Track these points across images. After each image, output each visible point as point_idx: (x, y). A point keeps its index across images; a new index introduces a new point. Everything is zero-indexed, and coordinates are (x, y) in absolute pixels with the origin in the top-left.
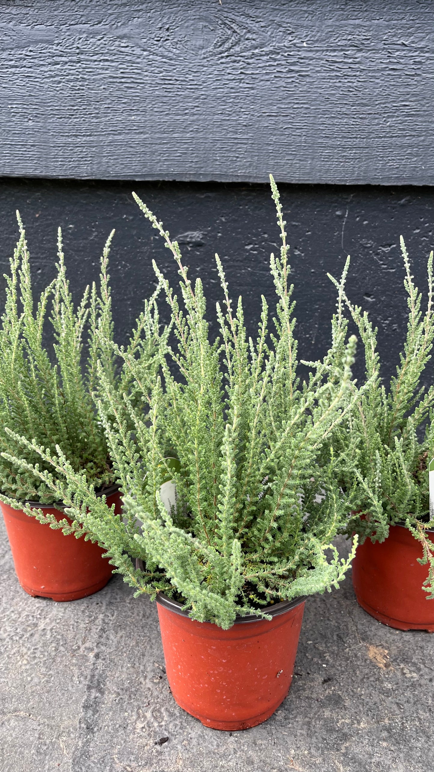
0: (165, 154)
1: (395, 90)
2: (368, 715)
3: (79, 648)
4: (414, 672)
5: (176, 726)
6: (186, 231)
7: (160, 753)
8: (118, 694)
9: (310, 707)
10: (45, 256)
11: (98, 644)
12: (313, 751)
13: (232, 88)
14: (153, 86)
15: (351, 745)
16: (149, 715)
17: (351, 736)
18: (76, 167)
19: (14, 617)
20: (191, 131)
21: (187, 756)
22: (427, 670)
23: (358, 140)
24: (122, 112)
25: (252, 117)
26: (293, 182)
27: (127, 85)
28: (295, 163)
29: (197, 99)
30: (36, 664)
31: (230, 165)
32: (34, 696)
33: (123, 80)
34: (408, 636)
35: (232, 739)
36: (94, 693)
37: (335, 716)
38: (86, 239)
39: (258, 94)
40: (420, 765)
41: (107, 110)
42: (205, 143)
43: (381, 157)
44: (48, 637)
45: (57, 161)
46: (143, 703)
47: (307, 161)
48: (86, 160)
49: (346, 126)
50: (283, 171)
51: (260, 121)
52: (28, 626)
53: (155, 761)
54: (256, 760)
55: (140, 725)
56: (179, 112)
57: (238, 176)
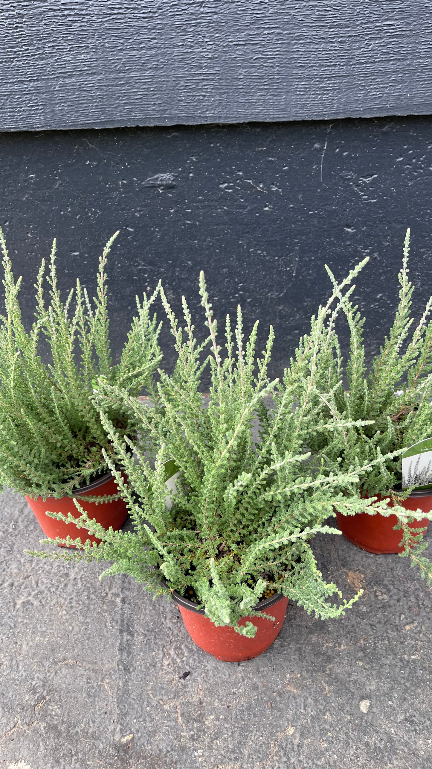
0: (123, 97)
1: (378, 7)
2: (347, 638)
3: (107, 594)
4: (385, 593)
5: (194, 660)
6: (156, 174)
7: (184, 686)
8: (145, 635)
9: (301, 634)
10: (9, 208)
11: (122, 589)
12: (304, 673)
13: (192, 14)
14: (101, 17)
15: (334, 666)
16: (172, 652)
17: (334, 658)
18: (27, 117)
19: (47, 569)
20: (150, 68)
21: (206, 687)
22: (395, 590)
23: (338, 67)
24: (69, 51)
25: (217, 48)
26: (267, 121)
27: (71, 18)
28: (268, 99)
29: (153, 29)
30: (74, 613)
31: (197, 106)
32: (77, 644)
33: (65, 13)
34: (381, 559)
35: (240, 668)
36: (126, 637)
37: (320, 640)
38: (51, 188)
39: (222, 19)
40: (389, 680)
41: (52, 50)
42: (167, 81)
43: (362, 86)
44: (80, 585)
45: (5, 112)
46: (167, 642)
47: (281, 96)
48: (37, 109)
49: (324, 53)
50: (255, 108)
51: (226, 52)
52: (61, 577)
53: (181, 693)
54: (260, 685)
55: (166, 662)
56: (134, 46)
57: (206, 117)
